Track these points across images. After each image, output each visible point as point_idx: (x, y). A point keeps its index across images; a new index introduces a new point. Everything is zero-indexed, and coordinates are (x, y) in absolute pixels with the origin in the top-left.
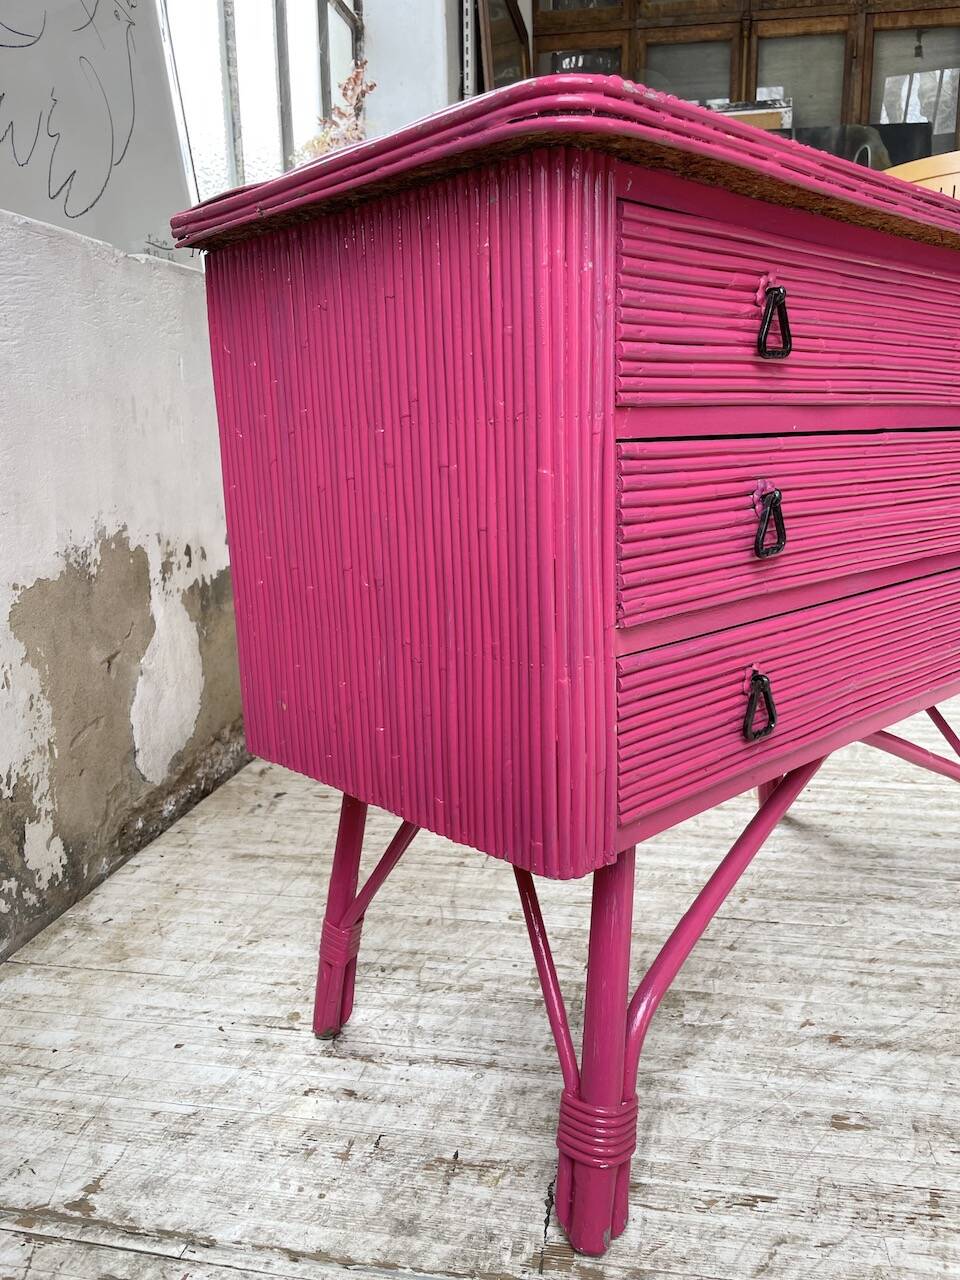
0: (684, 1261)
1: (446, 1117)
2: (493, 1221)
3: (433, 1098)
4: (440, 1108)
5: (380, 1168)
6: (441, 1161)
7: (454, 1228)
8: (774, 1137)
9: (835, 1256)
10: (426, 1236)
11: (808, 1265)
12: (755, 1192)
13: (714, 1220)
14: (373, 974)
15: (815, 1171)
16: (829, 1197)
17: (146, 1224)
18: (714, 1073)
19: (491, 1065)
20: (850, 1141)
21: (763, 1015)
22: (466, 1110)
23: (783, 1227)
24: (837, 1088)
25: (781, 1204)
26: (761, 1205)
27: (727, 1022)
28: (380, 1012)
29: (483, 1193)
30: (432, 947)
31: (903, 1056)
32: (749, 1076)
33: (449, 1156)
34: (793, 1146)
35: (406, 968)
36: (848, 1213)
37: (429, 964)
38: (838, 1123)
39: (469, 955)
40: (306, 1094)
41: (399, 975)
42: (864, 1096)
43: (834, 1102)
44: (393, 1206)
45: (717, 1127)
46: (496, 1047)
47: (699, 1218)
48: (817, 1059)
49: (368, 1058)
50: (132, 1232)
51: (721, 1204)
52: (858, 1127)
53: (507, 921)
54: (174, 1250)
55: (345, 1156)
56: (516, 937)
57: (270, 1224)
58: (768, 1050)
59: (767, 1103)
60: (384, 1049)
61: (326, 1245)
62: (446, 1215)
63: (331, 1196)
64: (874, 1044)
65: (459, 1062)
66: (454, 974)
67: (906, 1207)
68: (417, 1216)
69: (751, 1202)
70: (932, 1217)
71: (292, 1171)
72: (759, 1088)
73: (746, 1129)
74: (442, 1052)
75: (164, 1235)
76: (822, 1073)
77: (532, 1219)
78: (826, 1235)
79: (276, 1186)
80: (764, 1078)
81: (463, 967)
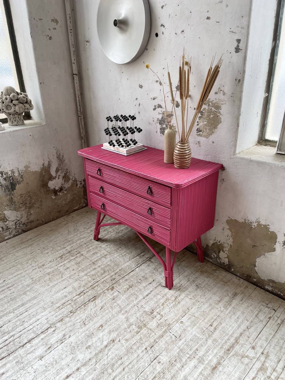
0: (102, 297)
1: (139, 290)
2: (121, 286)
3: (143, 290)
4: (141, 290)
5: (136, 281)
6: (132, 286)
7: (123, 283)
8: (107, 317)
9: (90, 309)
10: (124, 281)
11: (92, 306)
12: (102, 309)
13: (103, 303)
14: (176, 295)
15: (99, 317)
16: (95, 315)
17: (143, 264)
18: (121, 320)
19: (144, 298)
20: (98, 325)
21: (126, 337)
22: (138, 292)
23: (96, 308)
24: (106, 331)
25: (99, 310)
26: (101, 308)
27: (129, 330)
28: (165, 293)
29: (125, 287)
30: (179, 306)
31: (102, 347)
32: (117, 324)
33: (132, 287)
34: (104, 318)
35: (175, 300)
36: (92, 315)
37: (174, 303)
38: (102, 326)
39: (173, 309)
40: (154, 280)
41: (173, 298)
42: (102, 333)
43: (105, 329)
44: (130, 280)
45: (113, 313)
46: (147, 301)
47: (105, 302)
48: (112, 335)
49: (156, 287)
50: (143, 263)
51: (104, 305)
52: (99, 327)
53: (181, 320)
54: (138, 266)
55: (140, 279)
56: (174, 318)
57: (136, 272)
58: (119, 330)
59: (112, 321)
60: (156, 290)
61: (130, 274)
62: (125, 283)
63: (135, 277)
64: (108, 345)
65: (147, 295)
66: (169, 305)
67: (87, 321)
68: (127, 281)
69: (102, 308)
70: (84, 322)
71: (142, 275)
72: (115, 323)
73: (111, 316)
74: (150, 295)
75: (141, 265)
76: (110, 332)
77: (118, 289)
78: (92, 310)
79: (141, 273)
80: (116, 325)
81: (170, 307)
